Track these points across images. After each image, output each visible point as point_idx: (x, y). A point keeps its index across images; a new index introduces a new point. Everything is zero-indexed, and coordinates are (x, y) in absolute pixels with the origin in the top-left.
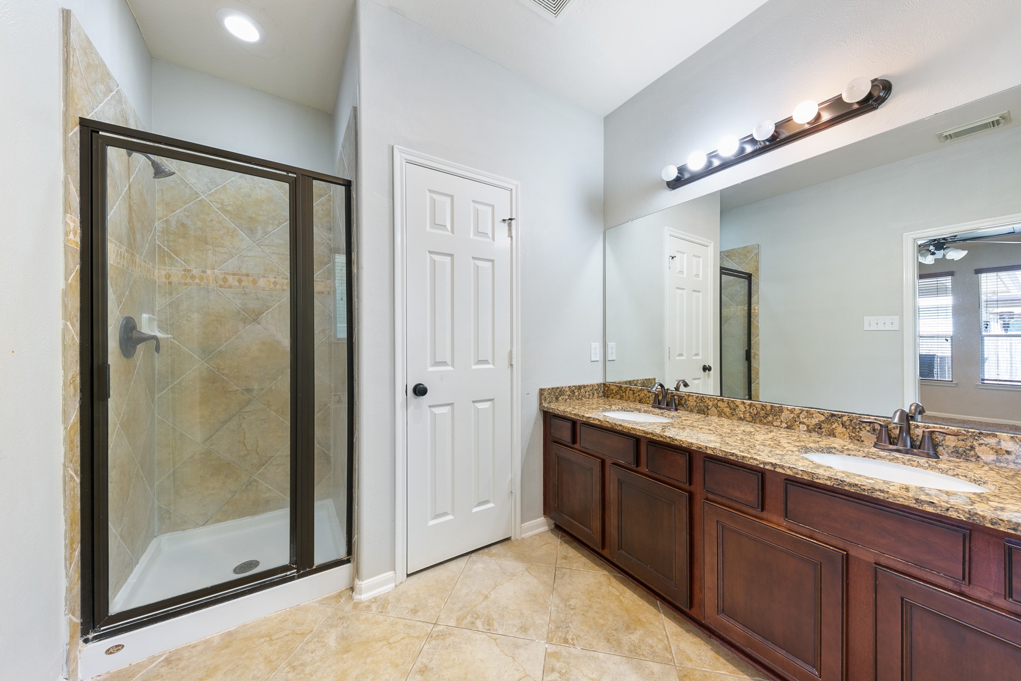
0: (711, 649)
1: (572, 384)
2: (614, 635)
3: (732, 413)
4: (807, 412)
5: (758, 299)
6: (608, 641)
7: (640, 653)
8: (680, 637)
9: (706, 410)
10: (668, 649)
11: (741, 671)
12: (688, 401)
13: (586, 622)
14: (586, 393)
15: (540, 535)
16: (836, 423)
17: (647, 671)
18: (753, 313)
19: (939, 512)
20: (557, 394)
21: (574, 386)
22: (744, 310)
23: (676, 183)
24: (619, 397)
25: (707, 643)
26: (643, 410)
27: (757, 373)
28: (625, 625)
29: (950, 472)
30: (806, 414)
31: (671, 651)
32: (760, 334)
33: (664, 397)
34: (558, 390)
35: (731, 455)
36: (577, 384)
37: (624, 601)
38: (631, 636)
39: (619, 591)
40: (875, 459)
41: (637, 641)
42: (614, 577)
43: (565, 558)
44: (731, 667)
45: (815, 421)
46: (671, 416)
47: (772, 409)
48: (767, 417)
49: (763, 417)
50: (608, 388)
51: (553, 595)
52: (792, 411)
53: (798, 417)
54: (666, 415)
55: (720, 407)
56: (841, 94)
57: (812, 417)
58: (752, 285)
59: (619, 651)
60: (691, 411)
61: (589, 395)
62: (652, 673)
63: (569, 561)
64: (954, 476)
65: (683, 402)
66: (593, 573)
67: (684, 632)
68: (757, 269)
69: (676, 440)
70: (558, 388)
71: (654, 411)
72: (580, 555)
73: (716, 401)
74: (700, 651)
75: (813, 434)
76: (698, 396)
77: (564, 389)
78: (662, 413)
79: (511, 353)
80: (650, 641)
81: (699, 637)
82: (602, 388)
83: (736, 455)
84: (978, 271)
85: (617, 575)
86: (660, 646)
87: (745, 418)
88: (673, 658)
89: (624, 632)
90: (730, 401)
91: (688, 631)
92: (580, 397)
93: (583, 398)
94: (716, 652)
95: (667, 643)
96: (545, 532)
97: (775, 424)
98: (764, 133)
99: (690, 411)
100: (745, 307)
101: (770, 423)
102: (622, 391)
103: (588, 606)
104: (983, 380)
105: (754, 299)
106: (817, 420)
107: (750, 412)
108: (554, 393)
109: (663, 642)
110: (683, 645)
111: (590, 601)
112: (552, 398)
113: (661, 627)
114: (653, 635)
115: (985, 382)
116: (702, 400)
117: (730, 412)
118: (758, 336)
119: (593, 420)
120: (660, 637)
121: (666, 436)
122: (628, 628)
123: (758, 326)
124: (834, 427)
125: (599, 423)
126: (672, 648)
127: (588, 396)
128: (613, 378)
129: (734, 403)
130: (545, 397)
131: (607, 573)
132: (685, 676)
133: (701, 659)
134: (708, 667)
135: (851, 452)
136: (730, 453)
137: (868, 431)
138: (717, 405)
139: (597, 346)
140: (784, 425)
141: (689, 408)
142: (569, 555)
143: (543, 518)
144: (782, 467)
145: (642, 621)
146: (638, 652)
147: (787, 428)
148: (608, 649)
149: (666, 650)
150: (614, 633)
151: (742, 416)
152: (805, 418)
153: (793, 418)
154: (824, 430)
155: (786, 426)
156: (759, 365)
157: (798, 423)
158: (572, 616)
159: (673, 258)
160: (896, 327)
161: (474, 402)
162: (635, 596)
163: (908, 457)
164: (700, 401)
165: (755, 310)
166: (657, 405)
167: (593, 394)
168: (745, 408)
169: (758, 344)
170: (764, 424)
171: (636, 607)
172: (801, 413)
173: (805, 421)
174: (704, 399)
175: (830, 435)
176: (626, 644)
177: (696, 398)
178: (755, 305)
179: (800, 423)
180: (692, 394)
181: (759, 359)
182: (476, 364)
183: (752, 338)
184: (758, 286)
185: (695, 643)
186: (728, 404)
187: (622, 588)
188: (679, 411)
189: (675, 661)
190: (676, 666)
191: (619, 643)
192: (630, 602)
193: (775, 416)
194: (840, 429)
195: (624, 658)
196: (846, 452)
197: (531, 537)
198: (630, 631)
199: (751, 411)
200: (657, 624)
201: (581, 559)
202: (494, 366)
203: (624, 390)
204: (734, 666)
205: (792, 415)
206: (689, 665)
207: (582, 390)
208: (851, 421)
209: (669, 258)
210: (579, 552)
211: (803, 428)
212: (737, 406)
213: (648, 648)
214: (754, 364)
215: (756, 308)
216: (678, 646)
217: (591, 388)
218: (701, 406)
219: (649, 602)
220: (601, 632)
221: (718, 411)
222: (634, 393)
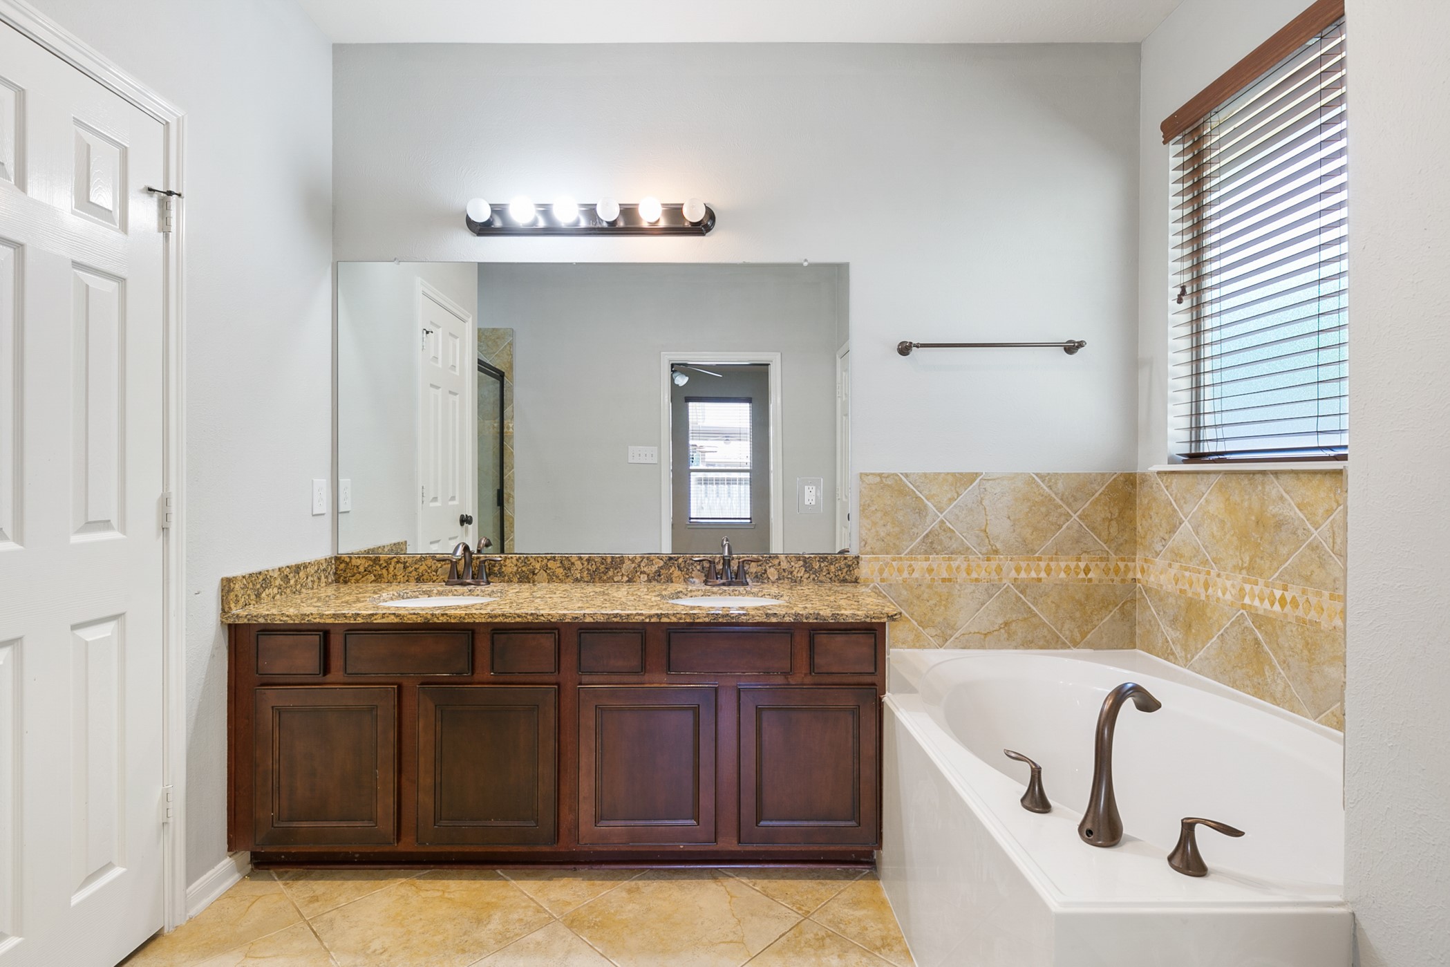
0: (583, 880)
1: (283, 564)
2: (466, 941)
3: (566, 574)
4: (648, 558)
5: (513, 411)
6: (464, 951)
7: (511, 935)
8: (546, 890)
9: (530, 576)
10: (540, 909)
11: (619, 880)
12: (505, 566)
13: (415, 953)
14: (307, 578)
15: (228, 894)
16: (673, 568)
17: (531, 946)
18: (507, 432)
19: (779, 620)
20: (258, 586)
21: (288, 567)
22: (494, 427)
23: (484, 229)
24: (373, 578)
25: (575, 877)
26: (435, 591)
27: (512, 525)
28: (474, 921)
29: (760, 595)
30: (646, 561)
31: (544, 909)
32: (515, 466)
33: (468, 565)
34: (261, 578)
35: (615, 617)
36: (293, 561)
37: (453, 897)
38: (489, 927)
39: (438, 890)
40: (709, 596)
41: (500, 927)
42: (419, 878)
43: (315, 899)
44: (609, 883)
45: (654, 568)
46: (487, 593)
47: (612, 561)
48: (607, 572)
49: (603, 572)
50: (347, 564)
51: (333, 958)
52: (633, 561)
53: (639, 566)
54: (478, 592)
55: (550, 568)
56: (683, 204)
57: (653, 564)
58: (505, 389)
59: (485, 951)
60: (510, 581)
61: (313, 582)
62: (538, 943)
63: (326, 900)
64: (762, 597)
65: (496, 569)
66: (382, 891)
67: (547, 882)
68: (511, 367)
69: (542, 615)
70: (260, 573)
71: (456, 590)
72: (339, 882)
73: (545, 561)
74: (574, 889)
75: (654, 583)
76: (520, 558)
77: (271, 574)
78: (470, 591)
79: (165, 502)
80: (516, 916)
81: (564, 876)
82: (333, 566)
83: (620, 615)
84: (688, 399)
85: (422, 873)
86: (530, 913)
87: (582, 577)
88: (550, 914)
89: (477, 928)
90: (564, 558)
91: (550, 879)
92: (298, 587)
93: (303, 590)
94: (589, 880)
95: (535, 905)
96: (237, 884)
97: (616, 579)
98: (609, 213)
99: (508, 582)
100: (495, 423)
101: (611, 579)
102: (380, 566)
103: (405, 934)
104: (691, 518)
105: (507, 411)
106: (657, 566)
107: (588, 569)
108: (254, 585)
109: (530, 906)
110: (553, 896)
111: (403, 926)
112: (249, 595)
113: (518, 894)
114: (515, 908)
115: (692, 520)
116: (525, 563)
117: (564, 573)
118: (513, 468)
119: (383, 618)
120: (524, 904)
121: (527, 614)
122: (479, 921)
123: (512, 453)
124: (671, 571)
125: (396, 620)
126: (543, 905)
127: (310, 584)
128: (352, 545)
129: (569, 560)
130: (236, 596)
131: (403, 880)
132: (572, 921)
133: (578, 896)
134: (589, 897)
135: (694, 594)
136: (613, 614)
137: (699, 570)
138: (547, 565)
139: (322, 484)
140: (625, 578)
141: (506, 578)
142: (319, 892)
143: (228, 860)
144: (667, 615)
145: (493, 903)
146: (508, 936)
147: (628, 581)
148: (469, 960)
149: (538, 912)
150: (466, 938)
151: (579, 576)
152: (646, 566)
153: (635, 568)
154: (662, 577)
155: (627, 579)
156: (514, 512)
157: (638, 573)
158: (388, 960)
159: (427, 332)
160: (655, 461)
161: (75, 627)
162: (465, 882)
163: (732, 588)
164: (523, 564)
165: (508, 428)
166: (456, 580)
167: (319, 579)
168: (583, 564)
169: (513, 481)
170: (604, 581)
171: (475, 893)
172: (642, 561)
173: (645, 569)
174: (529, 560)
175: (668, 581)
176: (489, 938)
177: (517, 560)
178: (509, 421)
179: (641, 573)
180: (510, 556)
181: (513, 503)
182: (80, 531)
183: (505, 471)
184: (512, 391)
185: (564, 886)
186: (561, 562)
187: (440, 884)
188: (491, 584)
189: (555, 915)
190: (558, 920)
191: (480, 944)
192: (463, 892)
193: (616, 569)
194: (677, 573)
195: (497, 953)
196: (689, 594)
197: (209, 908)
198: (485, 923)
199: (590, 568)
200: (512, 894)
201: (345, 886)
202: (124, 534)
203: (384, 565)
204: (611, 880)
205: (633, 565)
206: (570, 909)
207: (302, 574)
208: (685, 562)
209: (423, 333)
210: (335, 879)
211: (644, 578)
212: (573, 564)
213: (517, 924)
214: (507, 512)
215: (511, 425)
216: (548, 899)
217: (316, 568)
218: (523, 572)
219: (486, 878)
220: (446, 949)
221: (548, 574)
222: (405, 568)
